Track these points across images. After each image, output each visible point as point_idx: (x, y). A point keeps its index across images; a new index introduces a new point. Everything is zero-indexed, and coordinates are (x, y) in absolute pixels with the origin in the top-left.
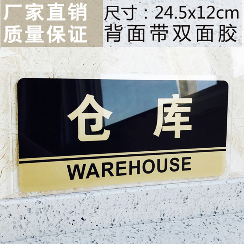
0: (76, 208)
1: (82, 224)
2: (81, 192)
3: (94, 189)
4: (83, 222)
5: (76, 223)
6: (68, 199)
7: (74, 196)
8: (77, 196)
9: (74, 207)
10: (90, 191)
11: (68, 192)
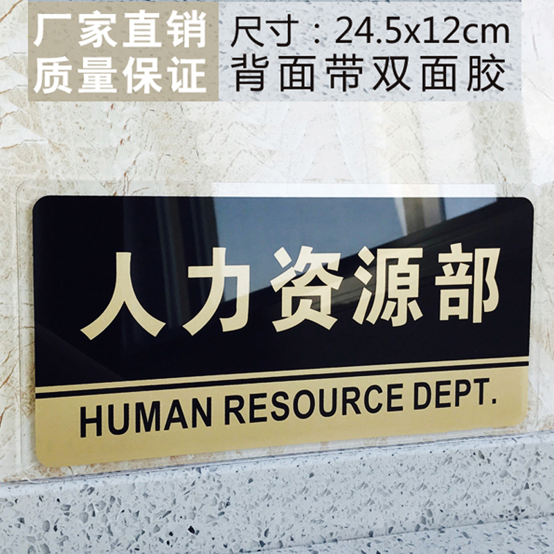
0: (177, 505)
1: (191, 542)
2: (187, 465)
3: (219, 458)
4: (193, 537)
5: (177, 538)
6: (158, 482)
7: (173, 475)
8: (179, 475)
9: (171, 501)
10: (209, 463)
11: (157, 466)
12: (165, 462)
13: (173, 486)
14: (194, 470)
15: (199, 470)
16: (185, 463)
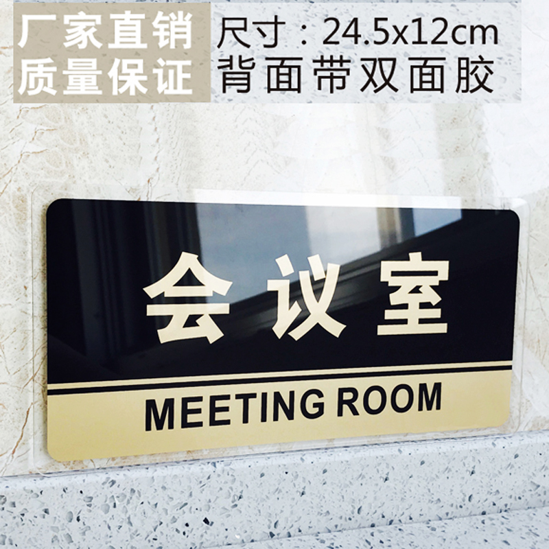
12: (182, 457)
13: (189, 479)
14: (210, 464)
15: (214, 464)
16: (201, 458)
